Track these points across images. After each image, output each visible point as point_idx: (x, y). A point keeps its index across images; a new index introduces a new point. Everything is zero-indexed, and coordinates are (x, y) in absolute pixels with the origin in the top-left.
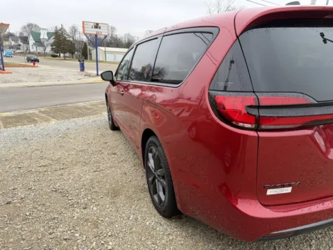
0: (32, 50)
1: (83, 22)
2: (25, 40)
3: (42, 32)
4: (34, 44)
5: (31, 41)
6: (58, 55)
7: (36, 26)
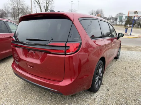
0: (117, 24)
1: (129, 11)
2: (116, 19)
3: (123, 16)
4: (119, 21)
5: (118, 20)
6: (127, 25)
7: (122, 13)
